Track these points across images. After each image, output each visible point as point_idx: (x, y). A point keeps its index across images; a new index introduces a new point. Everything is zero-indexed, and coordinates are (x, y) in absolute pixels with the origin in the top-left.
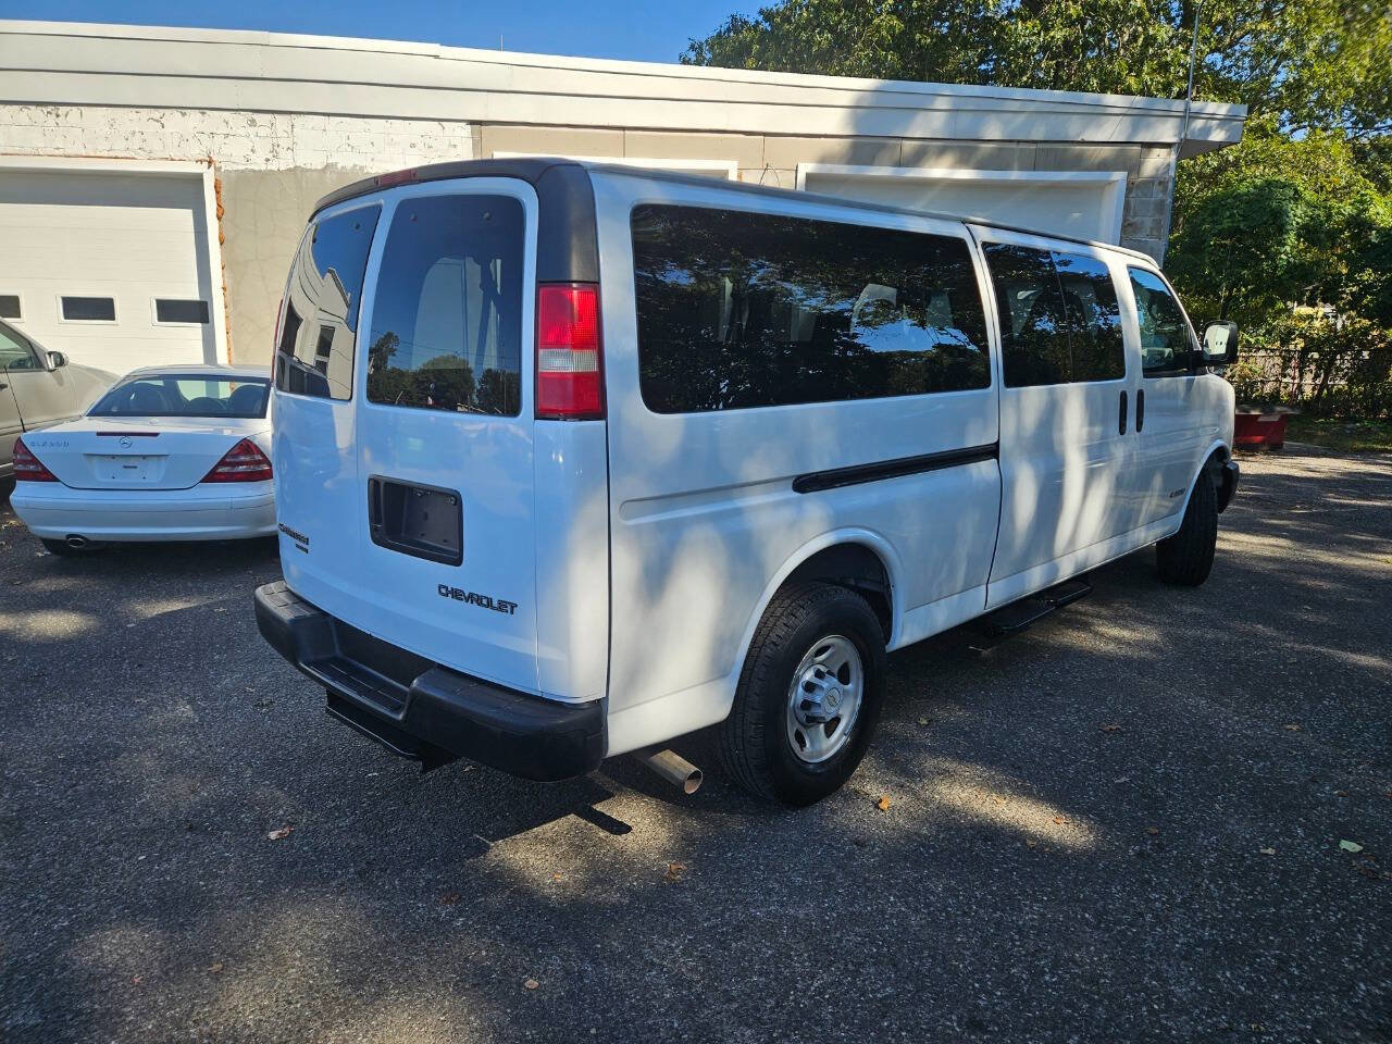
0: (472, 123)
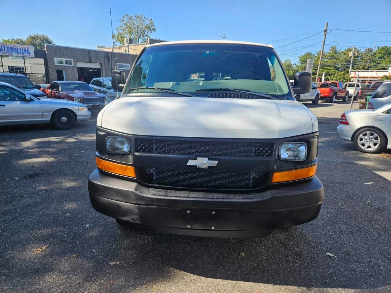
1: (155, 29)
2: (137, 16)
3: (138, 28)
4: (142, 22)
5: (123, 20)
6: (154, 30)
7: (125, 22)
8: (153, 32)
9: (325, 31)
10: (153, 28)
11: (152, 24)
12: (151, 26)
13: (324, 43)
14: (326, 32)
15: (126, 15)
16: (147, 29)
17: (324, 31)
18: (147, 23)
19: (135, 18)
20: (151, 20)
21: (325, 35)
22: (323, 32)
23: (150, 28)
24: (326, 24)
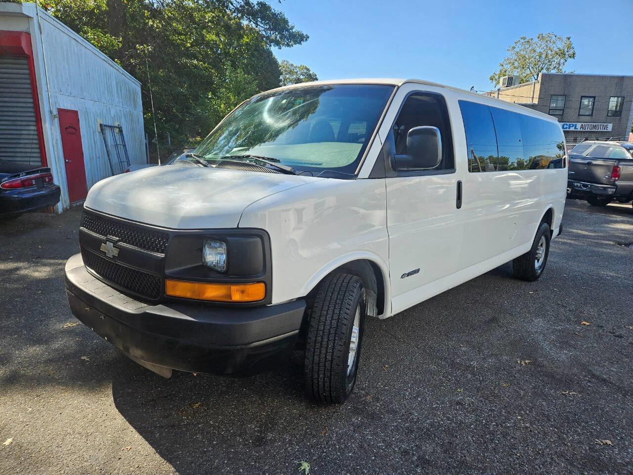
1: (574, 54)
2: (541, 37)
3: (540, 57)
4: (550, 45)
5: (514, 48)
6: (573, 56)
7: (517, 49)
8: (569, 60)
10: (571, 52)
11: (569, 47)
12: (566, 50)
15: (522, 38)
16: (558, 56)
18: (560, 45)
19: (537, 40)
20: (569, 39)
23: (565, 54)
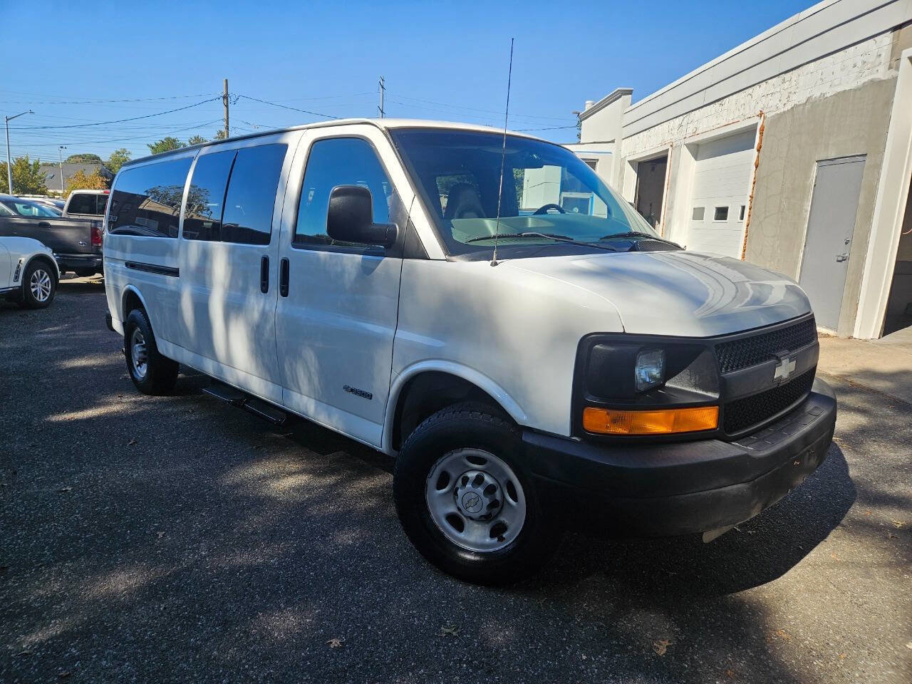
0: (895, 29)
9: (226, 97)
13: (228, 123)
14: (227, 100)
17: (224, 98)
21: (227, 106)
22: (222, 99)
24: (224, 83)
